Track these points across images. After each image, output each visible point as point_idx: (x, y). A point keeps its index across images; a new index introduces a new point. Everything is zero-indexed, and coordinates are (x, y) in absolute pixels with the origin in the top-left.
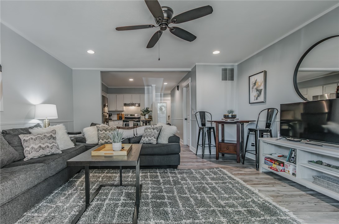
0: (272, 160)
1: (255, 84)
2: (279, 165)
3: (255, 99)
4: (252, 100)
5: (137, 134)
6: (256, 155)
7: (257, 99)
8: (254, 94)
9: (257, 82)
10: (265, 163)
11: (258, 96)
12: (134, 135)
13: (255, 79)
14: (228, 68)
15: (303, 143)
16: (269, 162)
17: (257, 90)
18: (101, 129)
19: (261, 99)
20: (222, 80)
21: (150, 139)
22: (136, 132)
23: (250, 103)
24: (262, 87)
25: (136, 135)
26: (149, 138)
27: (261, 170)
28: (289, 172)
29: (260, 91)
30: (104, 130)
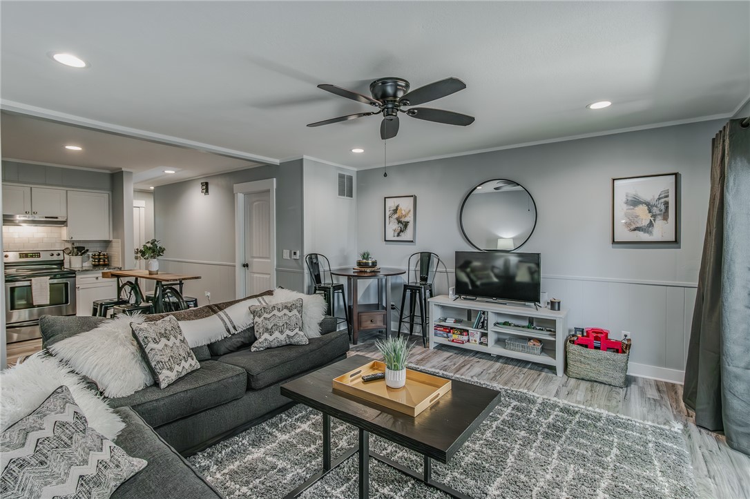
0: (446, 329)
1: (395, 211)
2: (461, 334)
3: (396, 234)
4: (390, 236)
5: (234, 328)
6: (422, 324)
7: (398, 235)
8: (393, 227)
9: (399, 208)
10: (436, 335)
11: (401, 231)
12: (228, 331)
13: (396, 205)
14: (347, 174)
15: (478, 301)
16: (441, 332)
17: (399, 222)
18: (154, 336)
19: (407, 235)
20: (339, 195)
21: (292, 334)
22: (231, 322)
23: (385, 240)
24: (410, 218)
25: (233, 331)
26: (288, 332)
27: (432, 345)
28: (475, 341)
29: (406, 225)
30: (162, 335)
